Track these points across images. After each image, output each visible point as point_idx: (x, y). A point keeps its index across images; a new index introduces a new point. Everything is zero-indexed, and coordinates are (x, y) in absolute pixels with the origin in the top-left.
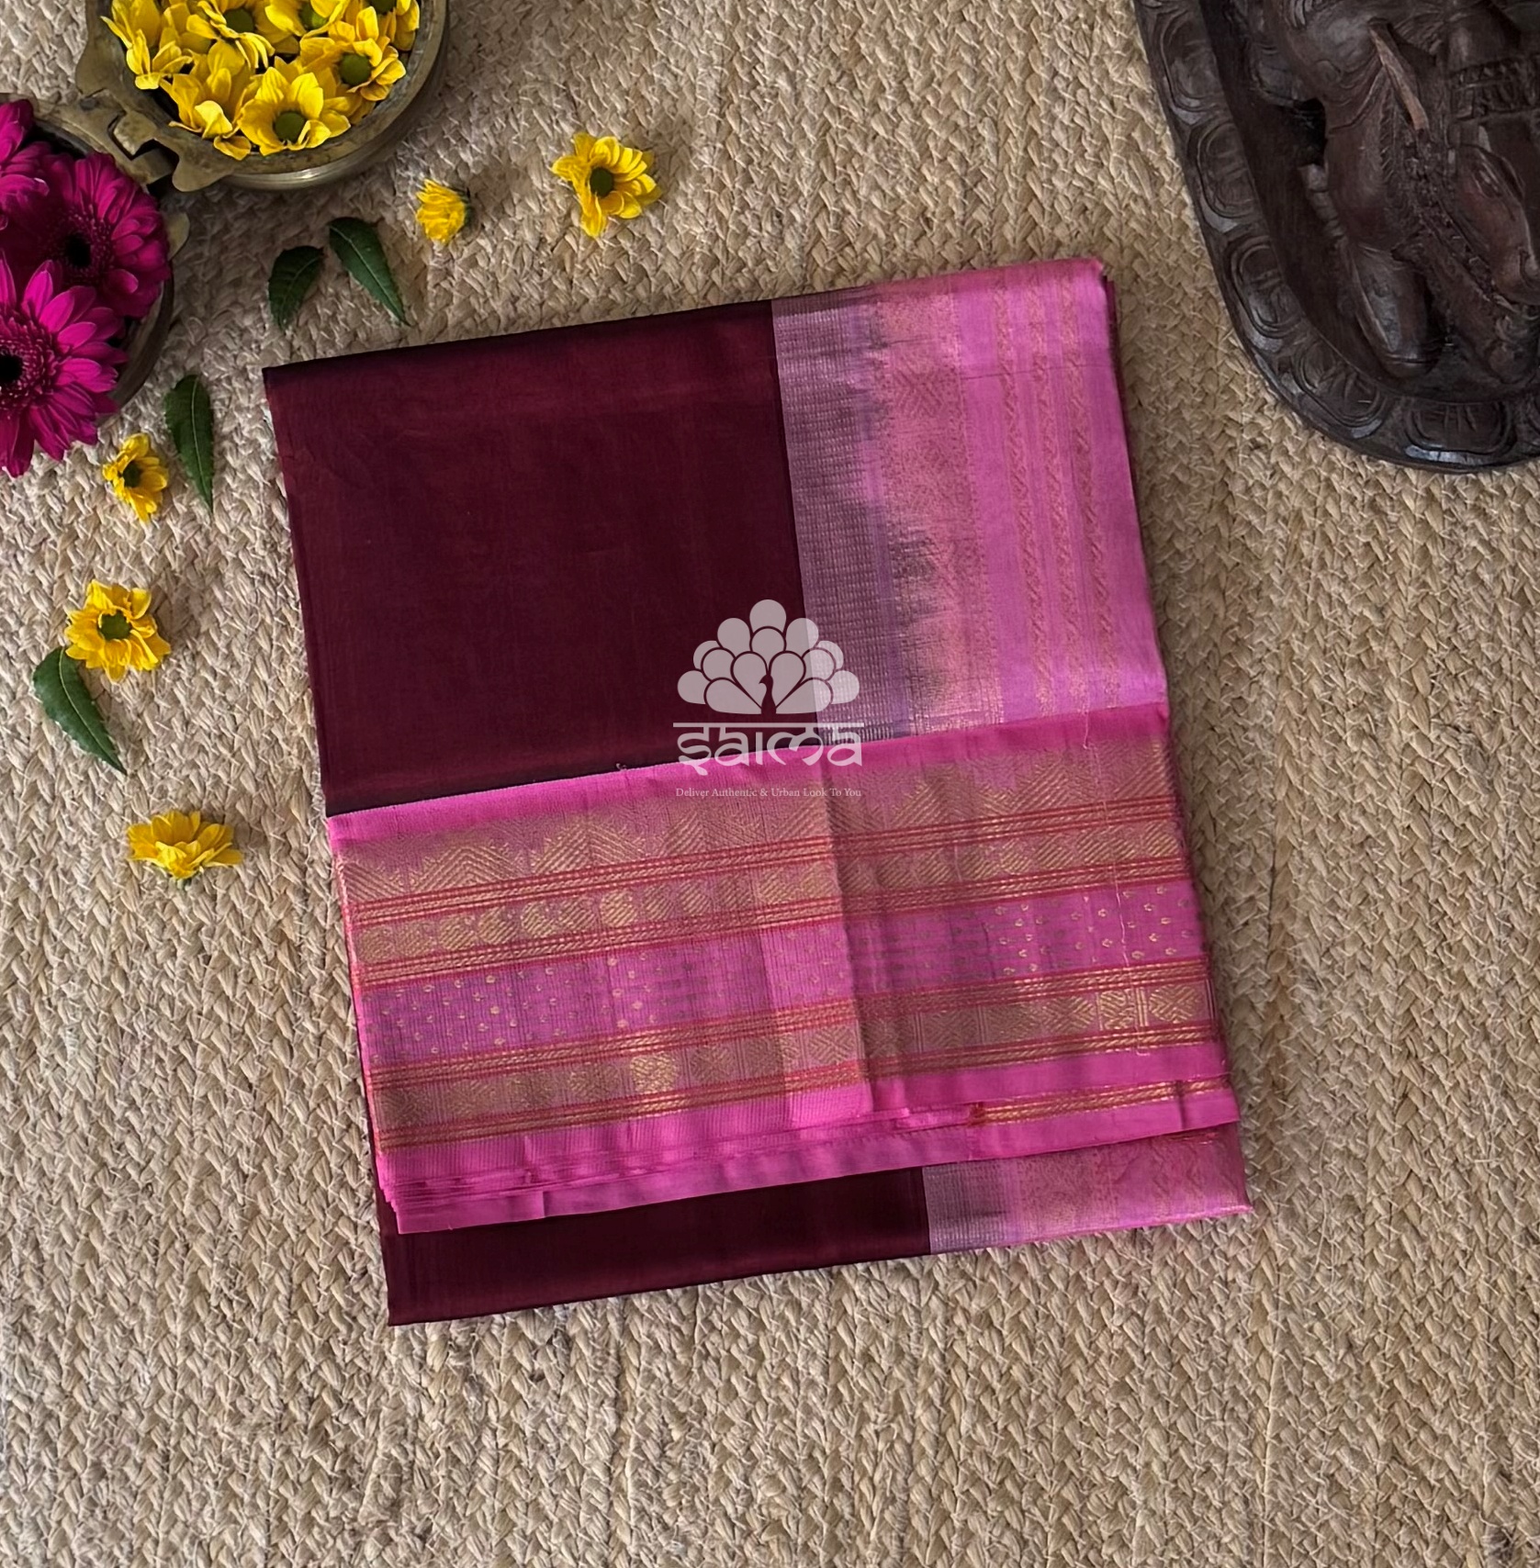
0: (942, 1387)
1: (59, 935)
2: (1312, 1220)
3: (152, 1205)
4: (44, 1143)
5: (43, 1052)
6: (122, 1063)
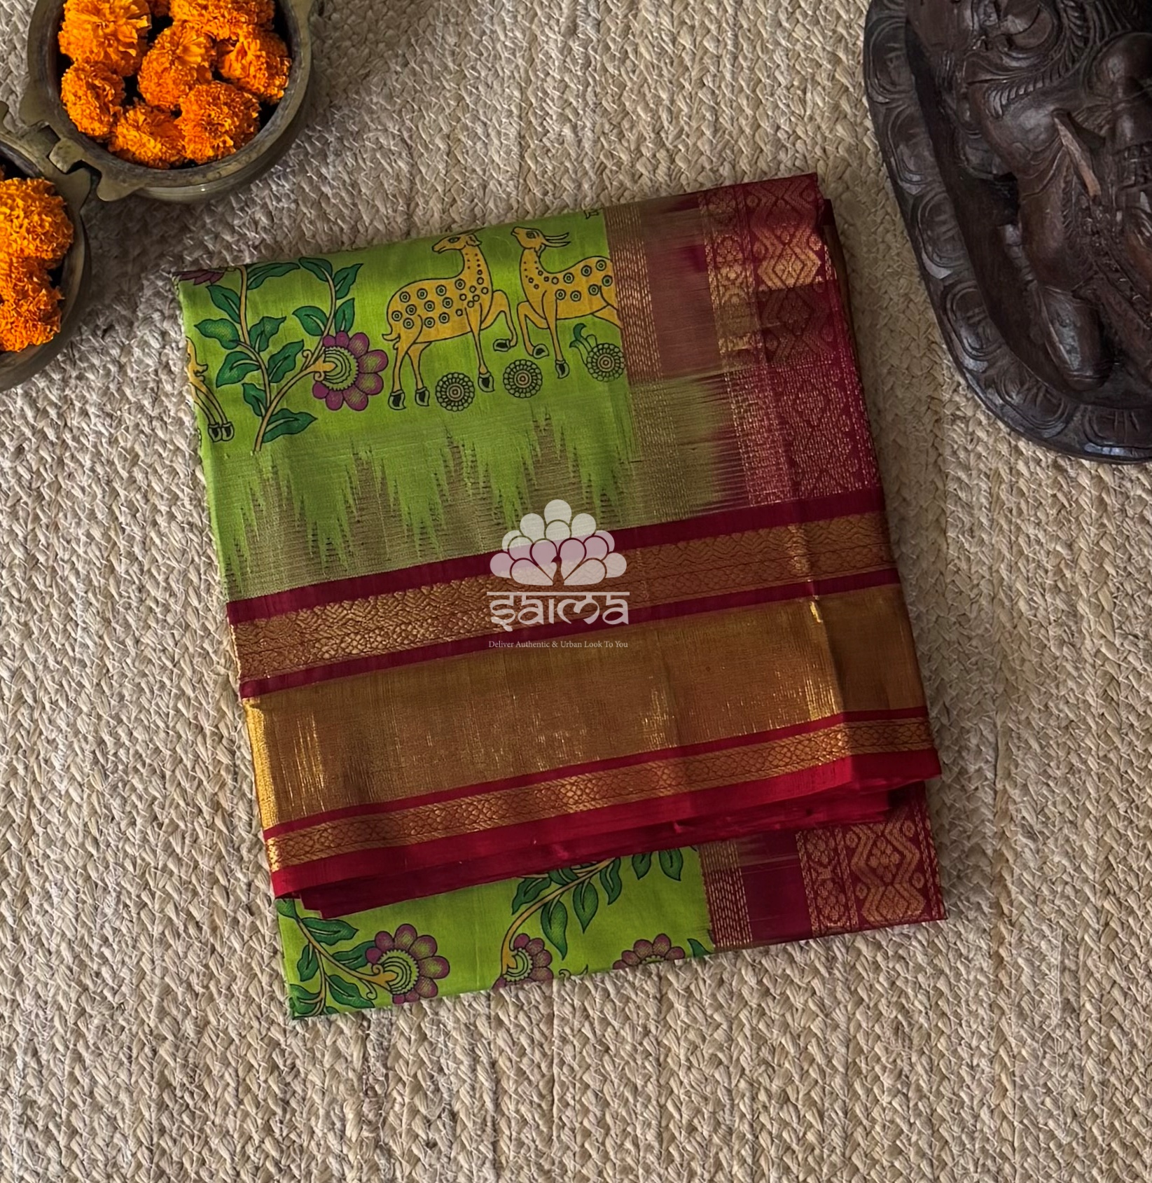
0: (752, 1148)
1: (43, 810)
2: (1037, 1019)
3: (125, 1019)
4: (38, 973)
5: (34, 901)
6: (96, 909)
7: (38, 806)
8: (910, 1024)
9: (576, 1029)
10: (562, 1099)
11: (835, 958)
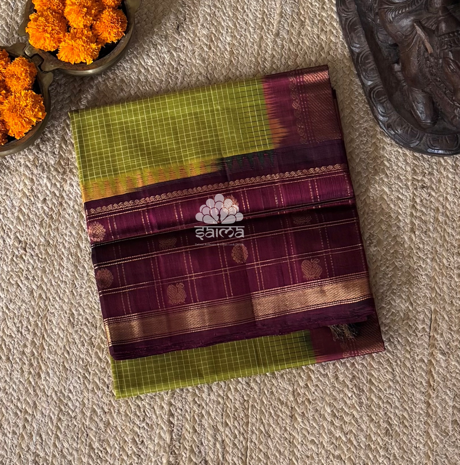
1: (48, 340)
2: (443, 427)
3: (76, 422)
4: (43, 404)
5: (43, 376)
6: (67, 379)
7: (46, 338)
8: (392, 430)
9: (257, 428)
10: (250, 456)
11: (362, 402)
